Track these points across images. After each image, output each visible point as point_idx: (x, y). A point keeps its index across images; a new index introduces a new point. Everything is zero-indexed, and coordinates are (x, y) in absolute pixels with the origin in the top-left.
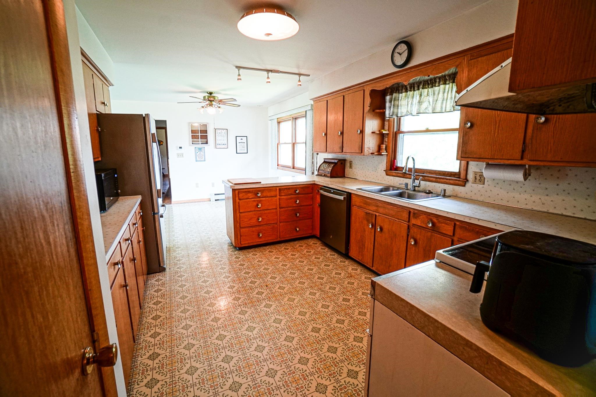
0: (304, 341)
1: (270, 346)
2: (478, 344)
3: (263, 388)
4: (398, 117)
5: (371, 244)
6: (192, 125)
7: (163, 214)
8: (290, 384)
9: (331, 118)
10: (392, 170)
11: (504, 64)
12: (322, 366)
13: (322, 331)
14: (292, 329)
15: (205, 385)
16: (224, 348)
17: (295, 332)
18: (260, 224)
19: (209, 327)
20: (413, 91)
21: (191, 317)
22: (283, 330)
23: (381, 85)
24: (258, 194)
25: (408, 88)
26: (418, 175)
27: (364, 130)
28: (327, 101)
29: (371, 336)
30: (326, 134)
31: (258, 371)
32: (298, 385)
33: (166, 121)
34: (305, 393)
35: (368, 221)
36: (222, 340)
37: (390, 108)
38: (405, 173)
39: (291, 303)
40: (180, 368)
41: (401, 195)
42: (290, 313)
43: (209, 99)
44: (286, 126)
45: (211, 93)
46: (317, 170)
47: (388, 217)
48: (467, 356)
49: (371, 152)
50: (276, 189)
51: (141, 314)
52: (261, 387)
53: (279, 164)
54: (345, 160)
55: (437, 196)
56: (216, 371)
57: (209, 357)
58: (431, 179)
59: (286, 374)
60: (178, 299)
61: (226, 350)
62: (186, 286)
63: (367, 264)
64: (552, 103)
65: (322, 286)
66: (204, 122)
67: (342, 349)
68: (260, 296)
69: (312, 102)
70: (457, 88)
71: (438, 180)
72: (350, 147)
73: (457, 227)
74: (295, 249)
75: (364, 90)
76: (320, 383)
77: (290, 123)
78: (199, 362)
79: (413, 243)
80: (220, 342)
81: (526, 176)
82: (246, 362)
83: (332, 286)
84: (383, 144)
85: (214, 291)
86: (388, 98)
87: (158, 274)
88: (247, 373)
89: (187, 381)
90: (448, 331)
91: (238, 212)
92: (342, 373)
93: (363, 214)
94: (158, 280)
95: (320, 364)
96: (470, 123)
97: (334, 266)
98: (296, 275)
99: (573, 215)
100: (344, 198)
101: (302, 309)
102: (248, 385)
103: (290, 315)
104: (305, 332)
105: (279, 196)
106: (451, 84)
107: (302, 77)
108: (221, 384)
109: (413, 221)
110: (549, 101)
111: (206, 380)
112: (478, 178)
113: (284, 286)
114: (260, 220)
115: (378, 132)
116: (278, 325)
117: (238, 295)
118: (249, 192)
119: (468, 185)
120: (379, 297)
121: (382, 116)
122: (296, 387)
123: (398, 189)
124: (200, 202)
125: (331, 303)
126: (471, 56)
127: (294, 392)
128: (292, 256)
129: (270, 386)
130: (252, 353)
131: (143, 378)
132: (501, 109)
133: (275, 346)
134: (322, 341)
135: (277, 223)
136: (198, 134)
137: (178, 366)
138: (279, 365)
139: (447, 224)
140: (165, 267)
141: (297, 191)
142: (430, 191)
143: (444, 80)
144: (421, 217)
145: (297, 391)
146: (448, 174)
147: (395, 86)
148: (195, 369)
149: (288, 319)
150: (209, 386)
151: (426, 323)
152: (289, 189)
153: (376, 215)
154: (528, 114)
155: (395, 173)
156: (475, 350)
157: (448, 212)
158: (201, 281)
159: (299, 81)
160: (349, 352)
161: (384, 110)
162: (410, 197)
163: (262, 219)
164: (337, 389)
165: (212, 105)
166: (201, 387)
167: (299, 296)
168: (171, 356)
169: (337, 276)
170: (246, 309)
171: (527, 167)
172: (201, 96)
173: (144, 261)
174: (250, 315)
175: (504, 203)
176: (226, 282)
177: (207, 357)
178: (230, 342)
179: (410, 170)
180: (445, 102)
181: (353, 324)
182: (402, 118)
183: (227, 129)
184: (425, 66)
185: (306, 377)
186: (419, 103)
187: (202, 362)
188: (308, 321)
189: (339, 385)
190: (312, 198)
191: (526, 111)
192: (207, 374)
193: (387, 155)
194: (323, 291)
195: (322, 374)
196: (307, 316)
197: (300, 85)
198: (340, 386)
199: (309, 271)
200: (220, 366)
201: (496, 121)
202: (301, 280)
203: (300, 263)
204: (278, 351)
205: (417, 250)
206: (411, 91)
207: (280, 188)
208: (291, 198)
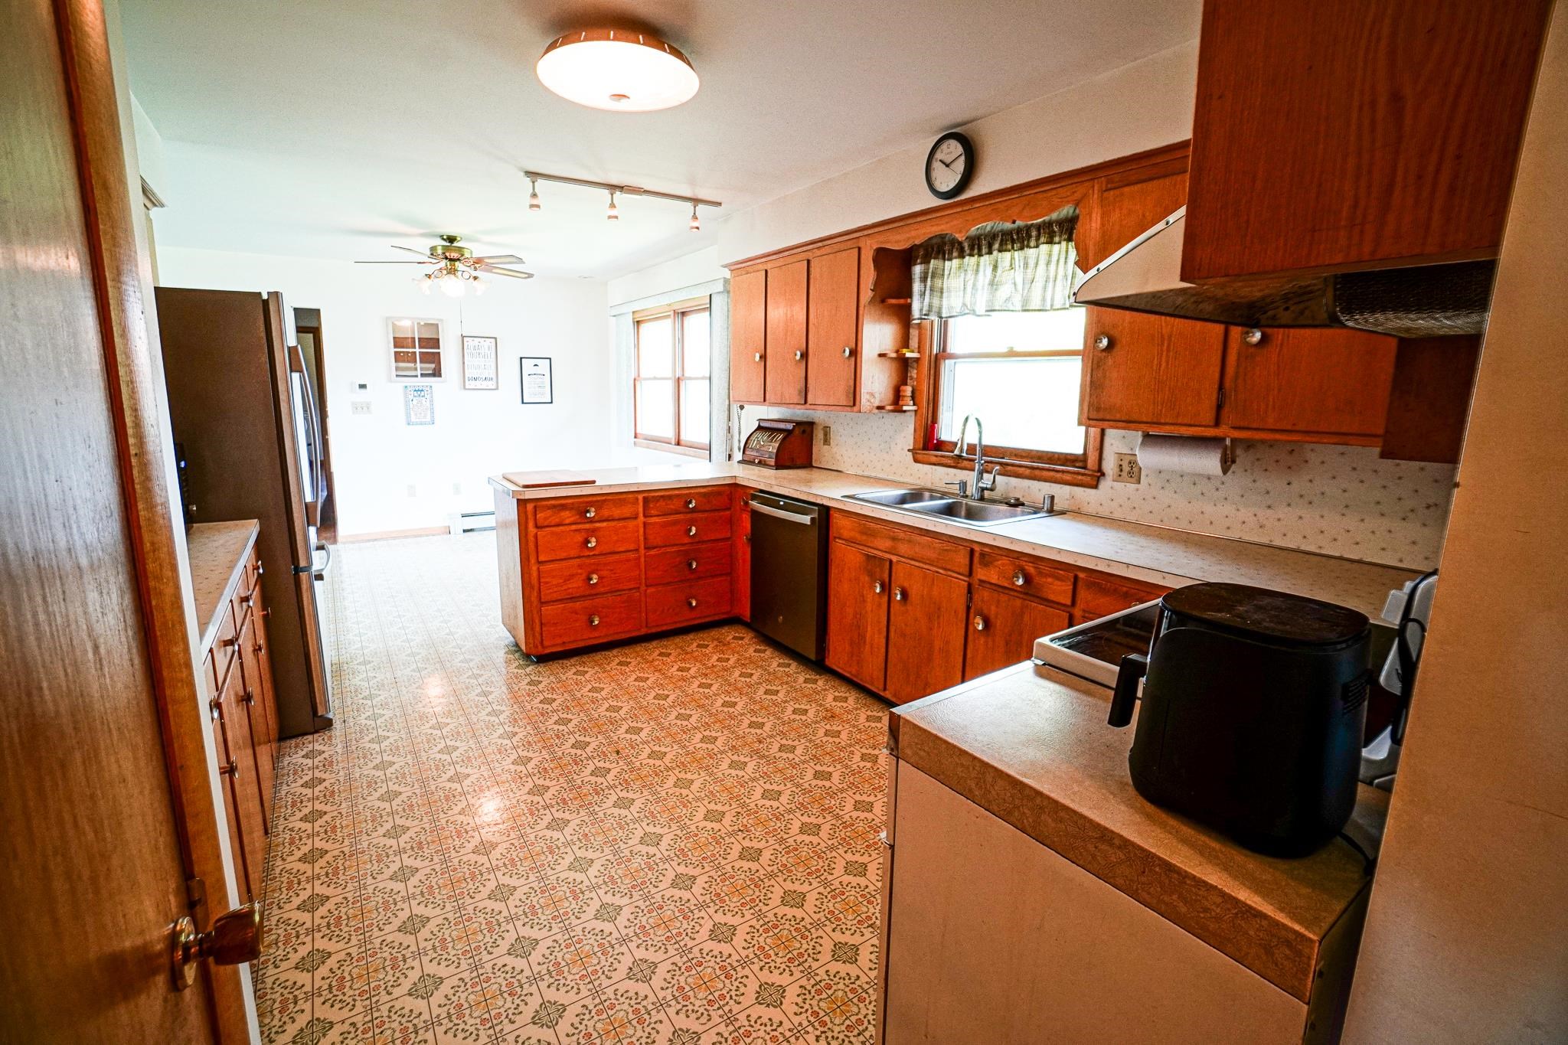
0: (721, 884)
1: (636, 904)
2: (1125, 833)
3: (623, 1010)
4: (941, 318)
5: (880, 633)
6: (394, 325)
7: (322, 570)
8: (691, 994)
9: (776, 313)
10: (928, 450)
11: (1171, 219)
12: (768, 941)
13: (766, 855)
14: (690, 857)
15: (465, 1019)
16: (511, 919)
17: (697, 863)
18: (593, 592)
19: (465, 870)
20: (976, 256)
21: (414, 846)
22: (666, 860)
23: (898, 237)
24: (588, 511)
25: (966, 248)
26: (991, 462)
27: (859, 349)
28: (766, 271)
29: (892, 847)
30: (764, 357)
31: (606, 969)
32: (711, 993)
33: (319, 310)
34: (730, 1011)
35: (872, 575)
36: (505, 900)
37: (923, 294)
38: (960, 457)
39: (685, 792)
40: (391, 983)
41: (950, 511)
42: (681, 817)
43: (448, 254)
44: (658, 334)
45: (451, 239)
46: (739, 449)
47: (921, 565)
48: (1103, 863)
49: (877, 404)
50: (637, 499)
51: (268, 848)
52: (618, 1007)
53: (638, 432)
54: (811, 425)
55: (1035, 513)
56: (493, 981)
57: (473, 946)
58: (1021, 470)
59: (680, 969)
60: (373, 801)
61: (519, 924)
62: (396, 766)
63: (872, 684)
64: (1272, 303)
65: (762, 746)
66: (430, 315)
67: (818, 896)
68: (600, 780)
69: (727, 274)
70: (1078, 254)
71: (1037, 472)
72: (827, 388)
73: (1080, 584)
74: (687, 653)
75: (859, 249)
76: (766, 983)
77: (667, 324)
78: (444, 964)
79: (980, 627)
80: (499, 906)
81: (1227, 463)
82: (573, 948)
83: (786, 743)
84: (906, 385)
85: (474, 773)
86: (917, 270)
87: (310, 737)
88: (577, 977)
89: (414, 1016)
90: (1062, 814)
91: (533, 560)
92: (820, 952)
93: (860, 559)
94: (311, 756)
95: (764, 935)
96: (1106, 339)
97: (788, 692)
98: (693, 720)
99: (1318, 551)
100: (812, 519)
101: (713, 804)
102: (583, 1006)
103: (682, 823)
104: (723, 862)
105: (645, 516)
106: (1064, 244)
107: (701, 207)
108: (510, 1012)
109: (981, 573)
110: (1263, 298)
111: (466, 1005)
112: (1126, 468)
113: (663, 749)
114: (595, 581)
115: (894, 355)
116: (652, 850)
117: (542, 779)
118: (563, 507)
119: (1106, 484)
120: (909, 752)
121: (903, 315)
122: (705, 998)
123: (944, 495)
124: (420, 536)
125: (786, 785)
126: (1108, 183)
127: (702, 1010)
128: (680, 673)
129: (639, 1003)
130: (589, 926)
131: (285, 1023)
132: (1171, 311)
133: (648, 903)
134: (766, 880)
135: (639, 588)
136: (411, 350)
137: (386, 980)
138: (660, 948)
139: (1058, 578)
140: (330, 716)
141: (690, 502)
142: (1018, 499)
143: (1049, 232)
144: (1000, 562)
145: (709, 1008)
146: (1059, 459)
147: (934, 241)
148: (436, 982)
149: (678, 832)
150: (478, 1021)
151: (1017, 802)
152: (670, 497)
153: (891, 562)
154: (1228, 324)
155: (936, 456)
156: (1119, 848)
157: (1060, 551)
158: (436, 749)
159: (695, 217)
160: (834, 901)
161: (909, 301)
162: (971, 515)
163: (600, 578)
164: (810, 993)
165: (455, 270)
166: (455, 1025)
167: (703, 774)
168: (364, 954)
169: (797, 717)
170: (567, 816)
171: (1228, 442)
172: (427, 244)
173: (270, 703)
174: (577, 828)
175: (1182, 526)
176: (508, 747)
177: (468, 948)
178: (527, 902)
179: (972, 449)
180: (1051, 284)
181: (842, 833)
182: (951, 321)
183: (496, 338)
184: (1005, 199)
185: (732, 972)
186: (992, 285)
187: (453, 962)
188: (730, 834)
189: (812, 982)
190: (730, 522)
191: (1222, 319)
192: (470, 990)
193: (916, 411)
194: (763, 757)
195: (769, 961)
196: (727, 820)
197: (698, 228)
198: (816, 985)
199: (726, 710)
200: (505, 965)
201: (1162, 336)
202: (707, 733)
203: (701, 690)
204: (655, 913)
205: (990, 643)
206: (973, 256)
207: (646, 495)
208: (675, 523)
